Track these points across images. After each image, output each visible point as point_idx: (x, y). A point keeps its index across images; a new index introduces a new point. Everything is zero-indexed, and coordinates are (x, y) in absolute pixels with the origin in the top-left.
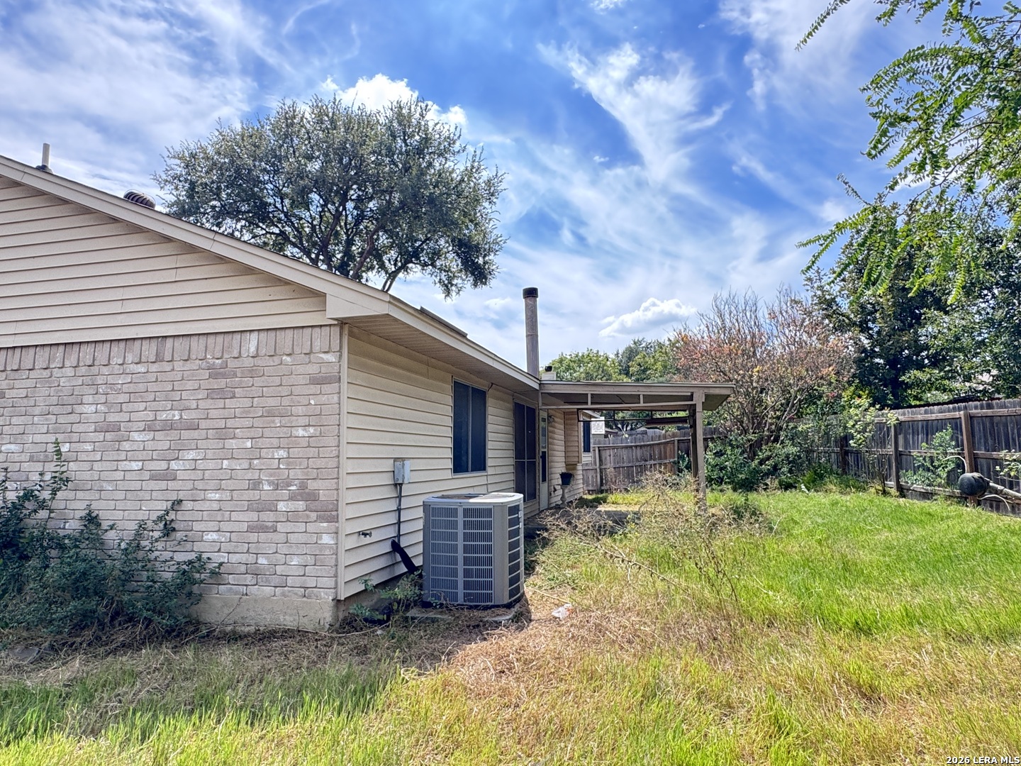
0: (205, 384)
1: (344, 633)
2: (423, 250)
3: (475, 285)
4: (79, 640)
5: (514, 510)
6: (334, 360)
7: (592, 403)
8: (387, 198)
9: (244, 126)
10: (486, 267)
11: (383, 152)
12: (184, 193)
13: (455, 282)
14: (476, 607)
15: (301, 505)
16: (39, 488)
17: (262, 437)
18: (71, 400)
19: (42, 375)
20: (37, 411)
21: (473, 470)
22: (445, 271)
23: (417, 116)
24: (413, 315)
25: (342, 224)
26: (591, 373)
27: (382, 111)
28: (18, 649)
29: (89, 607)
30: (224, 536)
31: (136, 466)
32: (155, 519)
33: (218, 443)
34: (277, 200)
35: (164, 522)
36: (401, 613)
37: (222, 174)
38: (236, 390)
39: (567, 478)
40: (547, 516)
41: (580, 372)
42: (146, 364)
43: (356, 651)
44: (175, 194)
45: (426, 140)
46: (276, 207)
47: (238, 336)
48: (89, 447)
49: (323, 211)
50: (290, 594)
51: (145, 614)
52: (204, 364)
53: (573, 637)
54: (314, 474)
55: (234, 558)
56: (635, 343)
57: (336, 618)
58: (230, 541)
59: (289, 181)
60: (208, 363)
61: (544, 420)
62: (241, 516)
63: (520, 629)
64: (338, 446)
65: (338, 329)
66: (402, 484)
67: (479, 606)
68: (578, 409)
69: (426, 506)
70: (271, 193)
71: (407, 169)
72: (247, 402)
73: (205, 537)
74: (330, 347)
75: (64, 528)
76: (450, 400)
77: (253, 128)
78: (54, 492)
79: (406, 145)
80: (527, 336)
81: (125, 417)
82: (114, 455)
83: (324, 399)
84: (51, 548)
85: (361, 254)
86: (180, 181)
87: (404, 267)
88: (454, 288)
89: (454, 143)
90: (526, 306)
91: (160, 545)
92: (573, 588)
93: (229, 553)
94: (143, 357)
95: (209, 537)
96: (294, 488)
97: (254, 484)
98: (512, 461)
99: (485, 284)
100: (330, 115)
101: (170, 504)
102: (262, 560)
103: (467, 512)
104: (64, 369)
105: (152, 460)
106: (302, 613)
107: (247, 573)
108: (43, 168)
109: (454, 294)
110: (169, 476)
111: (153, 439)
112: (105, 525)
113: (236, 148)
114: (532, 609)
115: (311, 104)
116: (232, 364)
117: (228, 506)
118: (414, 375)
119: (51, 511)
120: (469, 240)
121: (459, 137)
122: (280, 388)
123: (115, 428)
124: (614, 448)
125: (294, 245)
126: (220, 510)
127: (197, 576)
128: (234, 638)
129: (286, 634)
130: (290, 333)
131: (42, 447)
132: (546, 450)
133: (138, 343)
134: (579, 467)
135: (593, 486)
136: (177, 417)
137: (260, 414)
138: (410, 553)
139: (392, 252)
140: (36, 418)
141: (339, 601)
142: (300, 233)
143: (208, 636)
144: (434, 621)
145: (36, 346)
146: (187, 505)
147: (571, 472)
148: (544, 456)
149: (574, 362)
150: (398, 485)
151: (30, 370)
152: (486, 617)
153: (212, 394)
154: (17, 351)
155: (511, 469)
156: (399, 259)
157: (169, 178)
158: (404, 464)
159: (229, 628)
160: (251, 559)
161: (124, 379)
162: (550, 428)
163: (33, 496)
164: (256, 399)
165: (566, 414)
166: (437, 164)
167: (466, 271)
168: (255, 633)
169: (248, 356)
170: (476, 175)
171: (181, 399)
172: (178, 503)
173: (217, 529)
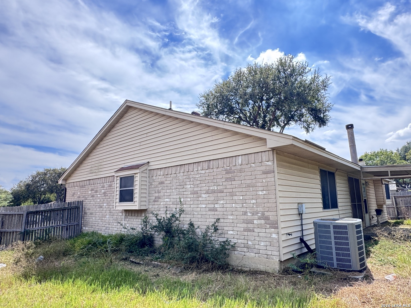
0: (225, 176)
1: (284, 275)
2: (295, 115)
3: (320, 126)
4: (192, 266)
5: (358, 226)
6: (271, 164)
7: (391, 175)
8: (279, 97)
9: (224, 81)
10: (325, 118)
11: (276, 79)
12: (206, 108)
13: (310, 126)
14: (344, 270)
15: (263, 222)
16: (176, 213)
17: (246, 195)
18: (183, 184)
19: (174, 176)
20: (173, 188)
21: (332, 208)
22: (305, 122)
23: (289, 61)
24: (302, 143)
25: (261, 110)
26: (384, 160)
27: (274, 63)
28: (175, 267)
29: (194, 255)
30: (235, 232)
31: (204, 206)
32: (211, 225)
33: (230, 198)
34: (236, 105)
35: (214, 226)
36: (309, 269)
37: (218, 100)
38: (235, 178)
39: (379, 212)
40: (377, 229)
41: (377, 160)
42: (205, 170)
43: (291, 283)
44: (203, 109)
45: (294, 70)
46: (237, 108)
47: (234, 158)
48: (189, 200)
49: (254, 106)
50: (261, 257)
51: (212, 259)
52: (224, 169)
53: (400, 291)
54: (267, 209)
55: (239, 241)
56: (408, 144)
57: (281, 268)
58: (237, 235)
59: (241, 97)
60: (225, 168)
61: (363, 184)
62: (241, 225)
63: (370, 283)
64: (276, 198)
65: (272, 152)
66: (302, 214)
67: (345, 270)
68: (381, 179)
69: (315, 223)
70: (234, 103)
71: (286, 83)
72: (240, 182)
73: (228, 233)
74: (269, 159)
75: (183, 227)
76: (319, 177)
77: (227, 81)
78: (180, 215)
79: (285, 74)
80: (350, 146)
81: (199, 189)
82: (196, 202)
83: (268, 180)
84: (181, 234)
85: (270, 120)
86: (204, 105)
87: (288, 123)
88: (310, 129)
89: (306, 68)
90: (348, 132)
91: (214, 235)
92: (394, 266)
93: (237, 239)
94: (203, 168)
95: (230, 232)
96: (259, 215)
97: (244, 213)
98: (350, 204)
99: (325, 125)
100: (254, 70)
101: (216, 219)
102: (250, 243)
103: (335, 227)
104: (180, 174)
105: (209, 204)
106: (267, 265)
107: (244, 247)
108: (170, 109)
109: (310, 131)
110: (214, 210)
111: (209, 197)
112: (196, 227)
113: (222, 89)
114: (373, 274)
115: (247, 67)
116: (233, 168)
117: (236, 221)
118: (303, 168)
119: (180, 221)
120: (316, 108)
121: (307, 66)
122: (251, 176)
123: (196, 193)
124: (404, 197)
125: (244, 121)
126: (233, 223)
127: (227, 247)
128: (241, 272)
129: (261, 273)
130: (253, 155)
131: (175, 200)
132: (366, 198)
133: (202, 163)
134: (385, 206)
135: (393, 215)
136: (216, 189)
137: (245, 186)
138: (309, 243)
139: (282, 118)
140: (173, 190)
141: (281, 261)
142: (246, 116)
143: (232, 270)
144: (323, 274)
145: (172, 166)
146: (222, 220)
147: (381, 209)
148: (365, 201)
149: (373, 156)
150: (300, 214)
151: (171, 174)
152: (349, 275)
153: (227, 179)
154: (167, 168)
155: (350, 207)
156: (285, 120)
157: (201, 104)
158: (302, 206)
159: (240, 268)
160: (246, 242)
161: (198, 176)
162: (367, 188)
163: (174, 216)
164: (243, 181)
165: (374, 181)
166: (299, 79)
167: (315, 121)
168: (249, 271)
169: (239, 165)
170: (316, 80)
171: (217, 182)
172: (218, 220)
173: (232, 230)
